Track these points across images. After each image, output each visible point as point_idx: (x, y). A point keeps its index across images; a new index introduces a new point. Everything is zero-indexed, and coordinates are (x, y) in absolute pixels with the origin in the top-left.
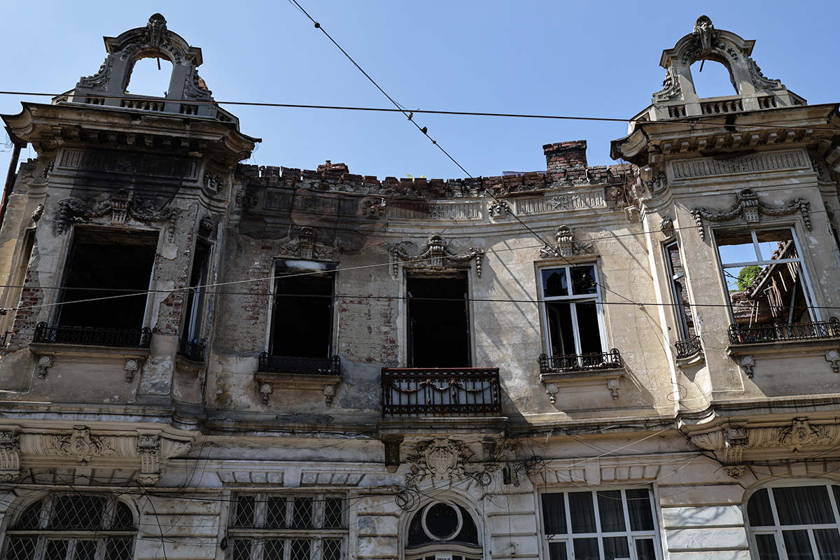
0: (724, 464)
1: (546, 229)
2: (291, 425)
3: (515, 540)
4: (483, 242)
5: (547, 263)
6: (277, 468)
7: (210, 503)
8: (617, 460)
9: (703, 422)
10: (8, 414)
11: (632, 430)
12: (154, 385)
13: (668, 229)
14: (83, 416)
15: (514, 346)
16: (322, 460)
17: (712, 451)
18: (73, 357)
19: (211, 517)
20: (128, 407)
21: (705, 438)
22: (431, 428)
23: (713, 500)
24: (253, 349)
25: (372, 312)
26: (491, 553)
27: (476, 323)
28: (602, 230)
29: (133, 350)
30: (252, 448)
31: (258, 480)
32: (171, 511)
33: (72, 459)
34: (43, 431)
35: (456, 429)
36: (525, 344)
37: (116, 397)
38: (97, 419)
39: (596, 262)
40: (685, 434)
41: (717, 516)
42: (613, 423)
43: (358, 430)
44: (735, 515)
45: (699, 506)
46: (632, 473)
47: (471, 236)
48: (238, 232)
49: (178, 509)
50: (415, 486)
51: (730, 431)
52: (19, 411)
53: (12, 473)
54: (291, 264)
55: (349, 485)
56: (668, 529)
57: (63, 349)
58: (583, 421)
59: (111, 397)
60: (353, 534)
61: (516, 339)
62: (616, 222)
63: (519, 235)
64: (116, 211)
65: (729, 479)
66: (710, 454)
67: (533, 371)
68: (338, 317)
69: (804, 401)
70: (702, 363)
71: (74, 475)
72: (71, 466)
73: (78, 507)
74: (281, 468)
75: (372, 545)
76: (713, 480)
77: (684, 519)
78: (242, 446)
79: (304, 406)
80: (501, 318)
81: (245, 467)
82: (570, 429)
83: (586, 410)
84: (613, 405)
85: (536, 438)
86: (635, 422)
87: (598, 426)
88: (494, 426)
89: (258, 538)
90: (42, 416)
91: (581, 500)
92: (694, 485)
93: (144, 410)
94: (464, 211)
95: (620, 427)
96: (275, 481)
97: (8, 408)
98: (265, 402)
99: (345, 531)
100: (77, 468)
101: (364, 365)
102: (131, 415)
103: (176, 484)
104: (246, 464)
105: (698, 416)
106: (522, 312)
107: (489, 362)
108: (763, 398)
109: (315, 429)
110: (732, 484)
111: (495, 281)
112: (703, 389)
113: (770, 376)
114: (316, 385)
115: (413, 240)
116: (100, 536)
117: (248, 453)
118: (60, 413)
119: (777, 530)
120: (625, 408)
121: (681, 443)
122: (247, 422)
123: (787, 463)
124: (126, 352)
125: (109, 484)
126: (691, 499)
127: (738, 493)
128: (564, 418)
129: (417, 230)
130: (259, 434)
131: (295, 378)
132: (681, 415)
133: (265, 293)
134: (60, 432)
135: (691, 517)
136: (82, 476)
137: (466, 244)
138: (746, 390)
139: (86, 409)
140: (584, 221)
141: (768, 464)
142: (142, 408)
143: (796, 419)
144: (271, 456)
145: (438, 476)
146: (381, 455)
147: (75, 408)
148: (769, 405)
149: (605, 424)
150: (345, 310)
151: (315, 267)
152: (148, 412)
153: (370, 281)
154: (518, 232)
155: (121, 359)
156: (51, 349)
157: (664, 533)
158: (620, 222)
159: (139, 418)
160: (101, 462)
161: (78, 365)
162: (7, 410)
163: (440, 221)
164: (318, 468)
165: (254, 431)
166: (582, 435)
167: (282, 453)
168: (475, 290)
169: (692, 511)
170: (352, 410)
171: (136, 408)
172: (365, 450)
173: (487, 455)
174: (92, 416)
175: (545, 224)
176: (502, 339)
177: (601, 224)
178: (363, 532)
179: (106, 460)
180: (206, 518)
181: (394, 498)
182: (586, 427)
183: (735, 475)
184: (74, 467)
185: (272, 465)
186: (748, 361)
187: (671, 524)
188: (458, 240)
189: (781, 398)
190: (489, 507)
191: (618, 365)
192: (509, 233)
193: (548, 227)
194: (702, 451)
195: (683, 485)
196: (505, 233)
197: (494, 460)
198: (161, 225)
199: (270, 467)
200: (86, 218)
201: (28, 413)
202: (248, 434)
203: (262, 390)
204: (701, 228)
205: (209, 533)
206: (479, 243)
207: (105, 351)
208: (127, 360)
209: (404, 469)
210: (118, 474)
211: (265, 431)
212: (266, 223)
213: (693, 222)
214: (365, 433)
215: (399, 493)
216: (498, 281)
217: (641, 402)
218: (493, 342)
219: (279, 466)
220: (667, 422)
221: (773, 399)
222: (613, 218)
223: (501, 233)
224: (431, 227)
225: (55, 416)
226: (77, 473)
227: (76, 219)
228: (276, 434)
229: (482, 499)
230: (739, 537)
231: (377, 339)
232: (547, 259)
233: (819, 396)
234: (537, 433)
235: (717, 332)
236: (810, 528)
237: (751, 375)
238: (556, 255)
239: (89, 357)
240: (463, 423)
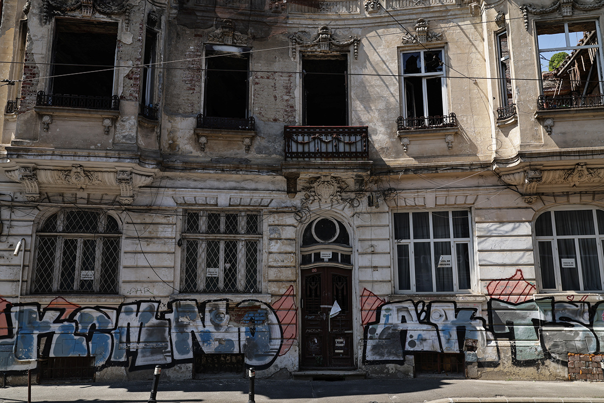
0: (522, 195)
1: (407, 21)
2: (221, 165)
3: (374, 243)
4: (360, 31)
5: (407, 48)
6: (213, 194)
7: (169, 217)
8: (448, 191)
9: (511, 165)
10: (26, 156)
11: (460, 171)
12: (124, 137)
13: (501, 21)
14: (77, 157)
15: (379, 110)
16: (243, 189)
17: (515, 186)
18: (65, 117)
19: (170, 226)
20: (108, 151)
21: (511, 177)
22: (319, 168)
23: (512, 219)
24: (192, 112)
25: (277, 85)
26: (358, 251)
27: (353, 93)
28: (450, 22)
29: (107, 112)
30: (195, 180)
31: (200, 202)
32: (143, 221)
33: (74, 187)
34: (52, 168)
35: (336, 169)
36: (388, 109)
37: (99, 145)
38: (87, 160)
39: (444, 47)
40: (497, 174)
41: (513, 229)
42: (447, 166)
43: (268, 169)
44: (526, 228)
45: (502, 222)
46: (458, 200)
47: (351, 26)
48: (177, 23)
49: (148, 220)
50: (307, 207)
51: (530, 172)
52: (33, 154)
53: (34, 195)
54: (217, 48)
55: (262, 206)
56: (479, 237)
57: (58, 110)
58: (426, 164)
59: (95, 145)
60: (265, 238)
61: (381, 105)
62: (462, 16)
63: (387, 25)
64: (85, 6)
65: (525, 205)
66: (514, 188)
67: (392, 129)
68: (252, 88)
69: (586, 151)
70: (515, 124)
71: (76, 197)
72: (74, 191)
73: (81, 218)
74: (215, 194)
75: (278, 245)
76: (515, 205)
77: (490, 231)
78: (188, 179)
79: (230, 152)
80: (370, 90)
81: (191, 193)
82: (417, 170)
83: (429, 157)
84: (448, 153)
85: (392, 176)
86: (462, 165)
87: (436, 168)
88: (363, 167)
89: (202, 240)
90: (50, 157)
91: (421, 218)
92: (500, 209)
93: (119, 154)
94: (346, 7)
95: (452, 169)
96: (212, 203)
97: (26, 151)
98: (203, 149)
99: (260, 236)
100: (78, 193)
101: (272, 123)
102: (111, 158)
103: (145, 204)
104: (191, 191)
105: (508, 161)
106: (386, 85)
107: (361, 122)
108: (557, 149)
109: (238, 168)
110: (526, 208)
111: (367, 62)
112: (513, 143)
113: (564, 133)
114: (237, 137)
115: (307, 30)
116: (98, 237)
117: (192, 184)
118: (62, 156)
119: (554, 239)
120: (457, 155)
121: (494, 180)
122: (191, 163)
123: (567, 194)
124: (103, 113)
125: (100, 204)
126: (497, 218)
127: (530, 214)
128: (412, 162)
129: (310, 22)
130: (200, 171)
131: (223, 133)
132: (496, 161)
133: (199, 70)
134: (63, 169)
135: (495, 230)
136: (82, 198)
137: (346, 33)
138: (545, 142)
139: (79, 153)
140: (437, 14)
141: (554, 195)
142: (117, 152)
143: (578, 164)
144: (208, 186)
145: (323, 201)
146: (284, 186)
147: (71, 152)
148: (560, 154)
149: (441, 166)
150: (257, 83)
151: (235, 50)
152: (122, 156)
153: (275, 62)
154: (386, 24)
155: (99, 118)
156: (49, 110)
157: (476, 239)
158: (465, 16)
159: (116, 160)
160: (93, 189)
161: (70, 122)
162: (25, 153)
163: (328, 15)
164: (241, 195)
165: (196, 169)
166: (425, 174)
167: (216, 184)
168: (352, 68)
169: (497, 225)
170: (264, 155)
171: (113, 152)
172: (273, 183)
173: (357, 187)
174: (83, 157)
175: (407, 17)
176: (371, 105)
177: (450, 17)
178: (272, 236)
179: (97, 187)
180: (167, 226)
181: (293, 215)
182: (428, 168)
183: (530, 202)
184: (75, 192)
185: (210, 192)
186: (549, 122)
187: (482, 234)
188: (341, 30)
189: (570, 149)
190: (357, 222)
191: (454, 125)
192: (380, 24)
193: (409, 19)
194: (508, 186)
195: (493, 208)
196: (376, 24)
197: (362, 191)
198: (119, 18)
199: (208, 194)
200: (63, 12)
201: (40, 155)
202: (192, 171)
203: (200, 141)
204: (526, 21)
205: (169, 236)
206: (357, 32)
207: (88, 112)
208: (104, 119)
209: (300, 196)
210: (105, 197)
211: (203, 169)
212: (197, 16)
213: (520, 14)
214: (273, 171)
215: (296, 212)
216: (370, 62)
217: (468, 151)
218: (365, 107)
219: (214, 193)
220: (486, 166)
221: (563, 150)
222: (460, 12)
223: (373, 25)
224: (321, 20)
225: (58, 158)
226: (78, 196)
227: (56, 12)
228: (211, 171)
229: (353, 216)
230: (528, 243)
231: (281, 105)
232: (407, 45)
233: (597, 148)
234: (393, 172)
235: (529, 101)
236: (576, 238)
237: (550, 133)
238: (415, 41)
239: (77, 117)
240: (341, 165)
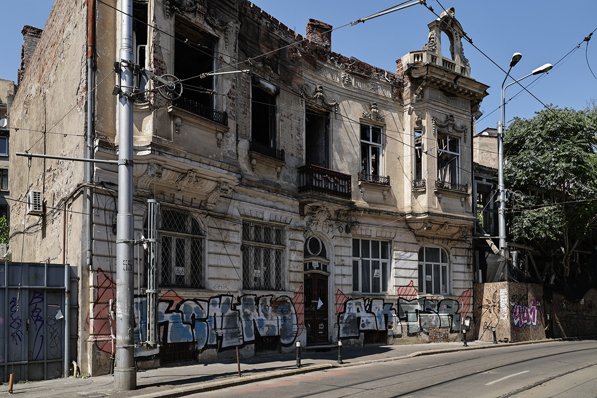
0: (416, 236)
1: (366, 101)
2: (269, 186)
3: (343, 258)
4: (338, 97)
5: (364, 121)
6: (261, 210)
7: (236, 225)
8: (383, 228)
9: (418, 218)
10: (166, 155)
11: (391, 216)
12: (229, 151)
13: (419, 123)
14: (201, 164)
15: (348, 163)
16: (277, 209)
17: (414, 230)
18: (191, 122)
19: (237, 233)
20: (223, 164)
21: (415, 224)
22: (329, 201)
23: (410, 250)
24: (246, 134)
25: (293, 125)
26: (335, 263)
27: (334, 146)
28: (387, 110)
29: (222, 126)
30: (250, 196)
31: (254, 215)
32: (219, 227)
33: (173, 187)
34: (172, 168)
35: (337, 203)
36: (353, 164)
37: (214, 155)
38: (208, 168)
39: (383, 127)
40: (406, 221)
41: (410, 256)
42: (385, 211)
43: (293, 195)
44: (415, 256)
45: (406, 251)
46: (387, 234)
47: (334, 91)
49: (223, 227)
50: (310, 228)
51: (428, 223)
52: (171, 153)
53: (146, 191)
54: (262, 82)
55: (286, 224)
56: (395, 259)
57: (189, 115)
58: (375, 208)
59: (212, 155)
60: (287, 249)
61: (350, 160)
62: (394, 108)
63: (355, 99)
64: (199, 12)
65: (416, 242)
66: (413, 231)
67: (355, 178)
68: (280, 125)
70: (424, 192)
71: (174, 198)
72: (173, 192)
73: (175, 218)
74: (262, 210)
75: (295, 255)
76: (411, 241)
77: (401, 256)
78: (246, 194)
79: (268, 176)
80: (344, 146)
81: (249, 207)
82: (370, 211)
83: (374, 203)
84: (383, 202)
85: (357, 212)
86: (392, 212)
87: (380, 212)
88: (343, 203)
89: (253, 247)
90: (182, 160)
91: (366, 243)
92: (405, 243)
93: (229, 167)
94: (331, 74)
95: (387, 214)
96: (260, 217)
97: (165, 150)
98: (253, 170)
99: (284, 247)
100: (176, 194)
101: (289, 157)
102: (223, 169)
103: (221, 212)
104: (249, 205)
105: (417, 215)
106: (353, 145)
107: (338, 169)
108: (441, 212)
109: (277, 191)
110: (416, 244)
111: (342, 124)
112: (423, 203)
113: (445, 204)
114: (273, 164)
115: (309, 84)
116: (187, 237)
117: (249, 199)
118: (191, 160)
119: (424, 263)
120: (388, 205)
121: (403, 224)
122: (252, 181)
123: (433, 238)
124: (219, 127)
125: (189, 206)
126: (404, 248)
127: (417, 248)
128: (366, 205)
129: (310, 78)
130: (256, 189)
131: (268, 159)
132: (412, 213)
133: (249, 97)
134: (181, 171)
135: (403, 255)
136: (179, 199)
137: (331, 96)
138: (438, 209)
139: (203, 160)
140: (382, 102)
141: (428, 238)
142: (228, 166)
143: (447, 222)
144: (258, 203)
145: (319, 224)
146: (297, 209)
147: (198, 158)
148: (444, 216)
149: (382, 211)
150: (282, 121)
151: (271, 87)
152: (231, 169)
153: (291, 105)
154: (354, 98)
155: (214, 130)
156: (183, 114)
157: (394, 261)
158: (396, 109)
159: (227, 172)
160: (187, 192)
161: (194, 129)
162: (164, 152)
163: (321, 76)
164: (276, 213)
165: (254, 187)
166: (374, 214)
167: (262, 201)
168: (333, 125)
169: (404, 253)
170: (287, 183)
171: (226, 165)
172: (292, 206)
173: (336, 217)
174: (206, 165)
175: (365, 97)
176: (344, 158)
177: (388, 107)
178: (292, 248)
179: (190, 191)
180: (235, 233)
181: (302, 233)
182: (375, 211)
183: (418, 241)
184: (174, 193)
185: (260, 208)
186: (440, 196)
187: (397, 257)
188: (328, 92)
189: (448, 214)
190: (335, 242)
191: (387, 185)
192: (350, 96)
193: (367, 100)
194: (410, 229)
195: (402, 242)
196: (348, 96)
197: (338, 220)
198: (221, 34)
199: (259, 209)
200: (181, 10)
201: (176, 156)
202: (252, 188)
203: (252, 163)
204: (434, 128)
205: (236, 241)
206: (337, 97)
207: (209, 123)
208: (217, 132)
209: (307, 218)
210: (194, 201)
211: (258, 188)
212: (247, 45)
213: (432, 124)
214: (295, 197)
215: (305, 230)
216: (344, 124)
217: (393, 203)
218: (340, 158)
219: (262, 209)
220: (403, 215)
221: (445, 213)
222: (393, 105)
223: (346, 95)
224: (317, 79)
225: (189, 162)
226: (175, 197)
227: (175, 9)
228: (262, 191)
229: (333, 238)
230: (415, 265)
231: (295, 143)
232: (365, 118)
233: (457, 215)
234: (358, 210)
235: (432, 180)
236: (433, 264)
237: (439, 201)
238: (369, 118)
239: (199, 124)
240: (340, 201)
